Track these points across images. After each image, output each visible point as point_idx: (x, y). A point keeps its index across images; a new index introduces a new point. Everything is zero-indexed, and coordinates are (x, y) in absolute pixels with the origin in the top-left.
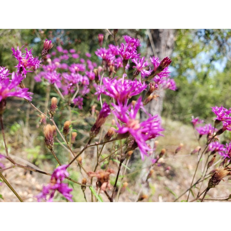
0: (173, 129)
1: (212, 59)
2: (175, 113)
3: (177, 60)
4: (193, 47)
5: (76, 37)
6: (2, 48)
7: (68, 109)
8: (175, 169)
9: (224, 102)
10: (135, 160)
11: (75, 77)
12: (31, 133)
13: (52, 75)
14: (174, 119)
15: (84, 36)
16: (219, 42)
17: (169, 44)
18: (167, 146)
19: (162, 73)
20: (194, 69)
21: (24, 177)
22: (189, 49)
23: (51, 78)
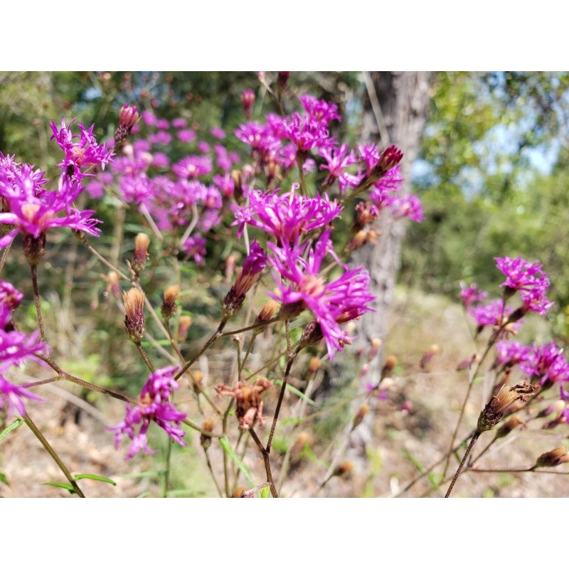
0: (428, 315)
1: (525, 143)
2: (433, 275)
3: (437, 144)
4: (477, 113)
5: (188, 86)
6: (6, 113)
7: (168, 264)
8: (431, 412)
9: (551, 248)
10: (332, 391)
11: (190, 189)
12: (77, 323)
13: (137, 184)
14: (428, 290)
15: (208, 85)
16: (539, 101)
17: (417, 105)
18: (412, 355)
19: (383, 181)
20: (479, 167)
21: (58, 430)
22: (467, 116)
23: (135, 189)
